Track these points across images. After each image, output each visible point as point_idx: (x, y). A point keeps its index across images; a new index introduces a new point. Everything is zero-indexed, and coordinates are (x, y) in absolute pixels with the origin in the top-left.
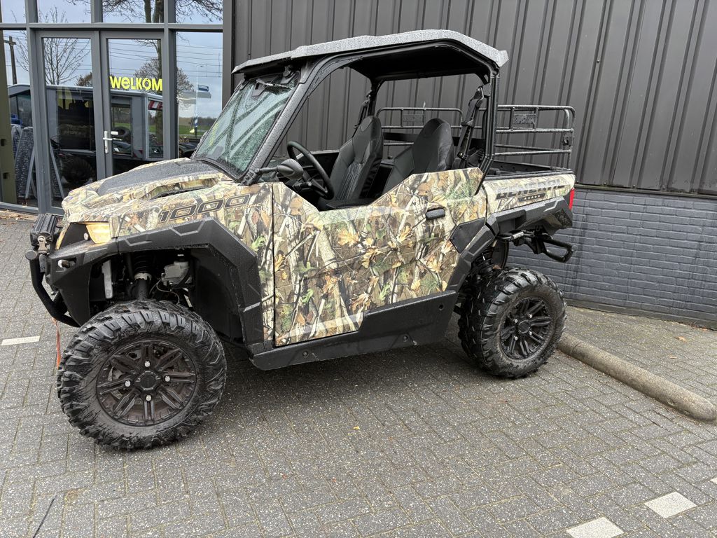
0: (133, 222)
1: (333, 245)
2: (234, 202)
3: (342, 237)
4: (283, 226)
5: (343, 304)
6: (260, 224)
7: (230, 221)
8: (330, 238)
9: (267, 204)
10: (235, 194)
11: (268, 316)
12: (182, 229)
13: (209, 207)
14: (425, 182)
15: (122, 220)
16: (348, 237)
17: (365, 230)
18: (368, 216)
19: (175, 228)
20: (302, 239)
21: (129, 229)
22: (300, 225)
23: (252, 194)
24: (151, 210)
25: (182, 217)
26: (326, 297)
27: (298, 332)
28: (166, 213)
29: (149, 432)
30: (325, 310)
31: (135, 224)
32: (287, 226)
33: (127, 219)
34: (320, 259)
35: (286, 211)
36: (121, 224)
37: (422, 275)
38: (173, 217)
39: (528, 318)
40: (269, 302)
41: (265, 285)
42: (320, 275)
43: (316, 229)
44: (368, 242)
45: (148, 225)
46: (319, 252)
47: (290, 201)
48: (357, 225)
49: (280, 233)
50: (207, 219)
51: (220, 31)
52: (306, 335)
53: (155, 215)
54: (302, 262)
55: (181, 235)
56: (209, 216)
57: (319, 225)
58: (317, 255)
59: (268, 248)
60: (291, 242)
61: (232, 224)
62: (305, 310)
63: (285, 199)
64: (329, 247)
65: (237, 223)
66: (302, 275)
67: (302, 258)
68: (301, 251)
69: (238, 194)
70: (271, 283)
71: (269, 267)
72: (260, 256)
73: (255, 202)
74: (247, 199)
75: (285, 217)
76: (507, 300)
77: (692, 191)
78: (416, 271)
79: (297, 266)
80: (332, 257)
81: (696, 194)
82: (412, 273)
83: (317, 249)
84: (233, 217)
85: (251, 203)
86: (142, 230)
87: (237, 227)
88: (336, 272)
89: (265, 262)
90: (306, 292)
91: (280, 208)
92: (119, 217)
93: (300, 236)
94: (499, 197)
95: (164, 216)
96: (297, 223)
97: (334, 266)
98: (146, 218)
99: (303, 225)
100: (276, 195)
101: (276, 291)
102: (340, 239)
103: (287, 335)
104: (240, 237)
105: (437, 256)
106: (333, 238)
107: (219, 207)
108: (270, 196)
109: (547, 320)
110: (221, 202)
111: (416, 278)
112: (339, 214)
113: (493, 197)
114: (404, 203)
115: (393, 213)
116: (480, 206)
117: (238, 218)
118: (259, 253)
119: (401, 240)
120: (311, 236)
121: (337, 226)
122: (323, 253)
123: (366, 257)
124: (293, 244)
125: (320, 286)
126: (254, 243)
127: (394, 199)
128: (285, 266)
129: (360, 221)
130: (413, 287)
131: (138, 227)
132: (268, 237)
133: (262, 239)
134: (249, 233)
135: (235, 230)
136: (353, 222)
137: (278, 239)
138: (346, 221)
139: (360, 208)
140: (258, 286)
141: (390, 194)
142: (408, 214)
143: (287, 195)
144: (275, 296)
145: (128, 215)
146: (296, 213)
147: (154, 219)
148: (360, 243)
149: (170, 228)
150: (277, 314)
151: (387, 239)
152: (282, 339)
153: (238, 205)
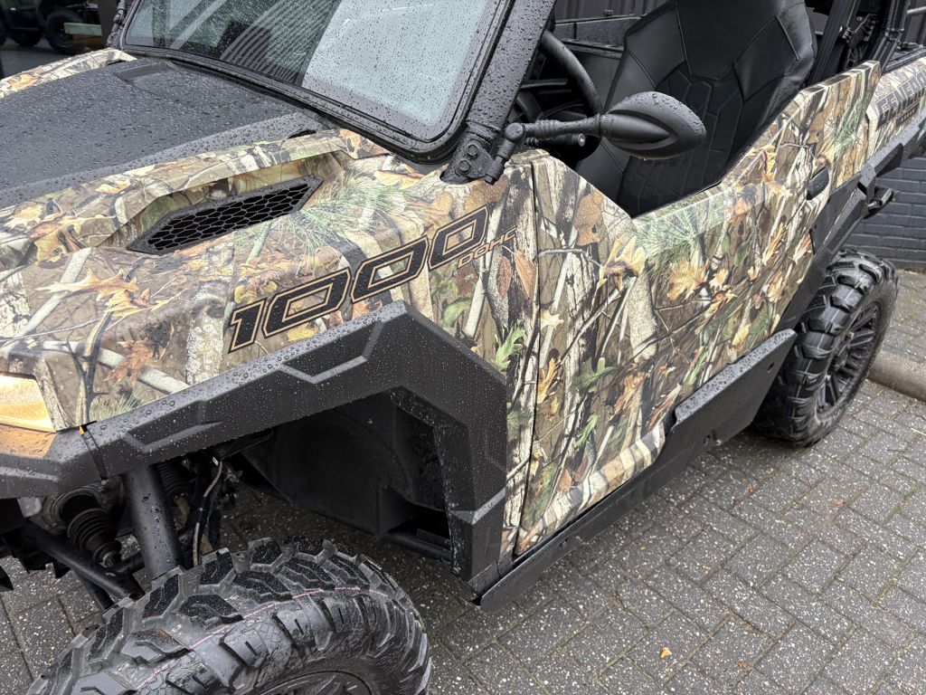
0: (134, 364)
1: (657, 302)
2: (452, 241)
3: (678, 280)
4: (561, 281)
5: (639, 424)
6: (514, 292)
7: (445, 305)
8: (653, 288)
9: (526, 229)
10: (451, 214)
11: (514, 506)
13: (385, 272)
14: (822, 109)
15: (88, 365)
16: (685, 279)
17: (719, 254)
18: (729, 217)
19: (293, 363)
20: (598, 306)
21: (126, 392)
22: (596, 269)
23: (492, 207)
24: (196, 312)
25: (307, 317)
26: (616, 421)
27: (558, 509)
28: (249, 316)
30: (609, 445)
31: (144, 370)
32: (570, 280)
33: (110, 357)
34: (627, 344)
35: (567, 238)
36: (89, 378)
37: (753, 315)
38: (276, 324)
40: (520, 477)
41: (517, 442)
42: (620, 374)
43: (630, 273)
44: (720, 279)
45: (194, 365)
46: (628, 327)
47: (575, 208)
48: (706, 243)
49: (556, 305)
50: (387, 314)
52: (573, 509)
53: (212, 326)
54: (589, 361)
55: (315, 380)
56: (388, 300)
57: (637, 260)
58: (622, 336)
59: (529, 352)
60: (574, 320)
61: (452, 312)
62: (576, 461)
63: (562, 209)
64: (648, 312)
65: (462, 306)
66: (583, 391)
67: (591, 354)
68: (591, 336)
69: (460, 212)
70: (528, 434)
71: (528, 398)
72: (512, 380)
73: (499, 233)
74: (480, 220)
75: (564, 255)
78: (748, 309)
79: (579, 373)
80: (651, 334)
82: (741, 316)
83: (624, 321)
84: (452, 292)
85: (491, 236)
86: (174, 385)
87: (464, 315)
88: (649, 365)
89: (521, 390)
90: (584, 424)
91: (553, 233)
92: (76, 356)
93: (595, 299)
94: (881, 122)
95: (243, 327)
96: (590, 265)
97: (650, 352)
98: (182, 343)
99: (601, 273)
100: (544, 196)
101: (536, 445)
103: (539, 527)
104: (470, 342)
105: (785, 270)
106: (659, 286)
107: (414, 269)
108: (529, 203)
109: (869, 336)
110: (419, 248)
111: (744, 321)
112: (675, 221)
113: (874, 123)
114: (784, 167)
115: (768, 197)
116: (859, 148)
117: (465, 289)
118: (511, 370)
119: (766, 258)
120: (616, 294)
121: (671, 255)
122: (634, 327)
123: (707, 315)
124: (578, 324)
125: (611, 402)
126: (501, 350)
127: (771, 164)
128: (558, 383)
129: (715, 234)
130: (735, 342)
131: (157, 378)
132: (530, 324)
133: (518, 334)
134: (491, 324)
135: (459, 324)
136: (701, 238)
137: (550, 321)
138: (690, 238)
139: (710, 195)
140: (502, 450)
141: (763, 149)
142: (788, 194)
143: (568, 188)
144: (531, 459)
145: (111, 344)
146: (588, 238)
147: (209, 340)
148: (705, 285)
149: (275, 363)
150: (529, 495)
151: (749, 263)
152: (530, 537)
153: (464, 248)
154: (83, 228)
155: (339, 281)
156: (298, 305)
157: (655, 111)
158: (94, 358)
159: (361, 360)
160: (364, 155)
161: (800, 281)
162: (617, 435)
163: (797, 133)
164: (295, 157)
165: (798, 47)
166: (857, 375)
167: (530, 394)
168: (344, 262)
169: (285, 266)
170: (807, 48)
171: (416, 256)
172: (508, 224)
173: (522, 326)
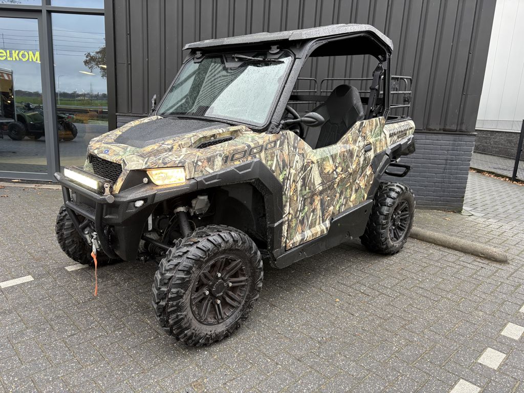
0: (204, 165)
1: (321, 173)
2: (269, 146)
3: (326, 167)
4: (295, 162)
5: (321, 216)
6: (284, 161)
7: (268, 161)
8: (320, 168)
9: (285, 146)
10: (269, 140)
11: (285, 227)
12: (240, 168)
13: (255, 151)
14: (364, 127)
15: (195, 164)
16: (329, 167)
17: (338, 162)
18: (339, 151)
19: (236, 168)
20: (305, 170)
21: (202, 171)
22: (304, 160)
23: (278, 140)
24: (217, 155)
25: (238, 159)
26: (313, 211)
27: (298, 238)
28: (227, 157)
29: (221, 328)
30: (312, 220)
31: (206, 167)
32: (297, 162)
33: (199, 163)
34: (314, 184)
35: (296, 151)
36: (195, 167)
37: (356, 191)
38: (232, 160)
39: (398, 214)
40: (286, 218)
41: (285, 206)
42: (313, 194)
43: (313, 162)
44: (339, 170)
45: (215, 167)
46: (314, 179)
47: (298, 143)
48: (334, 157)
49: (294, 167)
50: (255, 160)
51: (102, 14)
52: (302, 240)
53: (220, 159)
54: (304, 187)
55: (240, 173)
56: (255, 157)
57: (314, 159)
58: (312, 181)
59: (288, 179)
60: (299, 173)
61: (269, 163)
62: (302, 222)
63: (294, 142)
64: (319, 175)
65: (272, 162)
66: (303, 197)
67: (304, 185)
68: (304, 179)
69: (271, 140)
70: (288, 204)
71: (288, 192)
72: (284, 185)
73: (280, 146)
74: (275, 142)
75: (295, 155)
76: (394, 203)
77: (440, 130)
78: (354, 188)
79: (301, 190)
80: (320, 182)
81: (442, 132)
82: (352, 190)
83: (313, 177)
84: (269, 158)
85: (278, 146)
86: (211, 171)
87: (272, 164)
88: (321, 193)
89: (286, 190)
90: (304, 209)
91: (292, 149)
92: (193, 162)
93: (304, 168)
94: (391, 136)
95: (226, 160)
96: (302, 159)
97: (321, 188)
98: (213, 162)
99: (305, 161)
100: (289, 140)
101: (291, 209)
102: (325, 169)
103: (292, 242)
104: (273, 172)
105: (364, 177)
106: (321, 168)
107: (261, 150)
108: (286, 141)
109: (407, 214)
110: (262, 146)
111: (353, 193)
112: (324, 151)
113: (388, 136)
114: (355, 141)
115: (351, 148)
116: (383, 142)
117: (272, 157)
118: (284, 182)
119: (354, 167)
120: (309, 168)
121: (324, 159)
122: (316, 179)
123: (337, 180)
124: (300, 175)
125: (311, 204)
126: (281, 176)
127: (351, 139)
128: (295, 191)
129: (336, 155)
130: (351, 199)
131: (208, 169)
132: (288, 171)
133: (285, 173)
134: (278, 168)
135: (271, 166)
136: (332, 156)
137: (293, 171)
138: (329, 155)
139: (334, 146)
140: (282, 207)
141: (349, 135)
142: (357, 149)
143: (295, 139)
144: (289, 213)
145: (200, 160)
146: (301, 152)
147: (219, 162)
148: (335, 170)
149: (232, 168)
150: (289, 226)
151: (348, 167)
152: (290, 244)
153: (272, 148)
154: (184, 144)
155: (245, 151)
156: (237, 156)
157: (313, 116)
158: (196, 163)
159: (250, 170)
160: (246, 131)
161: (371, 183)
162: (314, 217)
163: (357, 132)
164: (230, 130)
165: (360, 113)
166: (406, 230)
167: (289, 193)
168: (246, 148)
169: (235, 148)
170: (362, 113)
171: (261, 148)
172: (282, 144)
173: (286, 170)
